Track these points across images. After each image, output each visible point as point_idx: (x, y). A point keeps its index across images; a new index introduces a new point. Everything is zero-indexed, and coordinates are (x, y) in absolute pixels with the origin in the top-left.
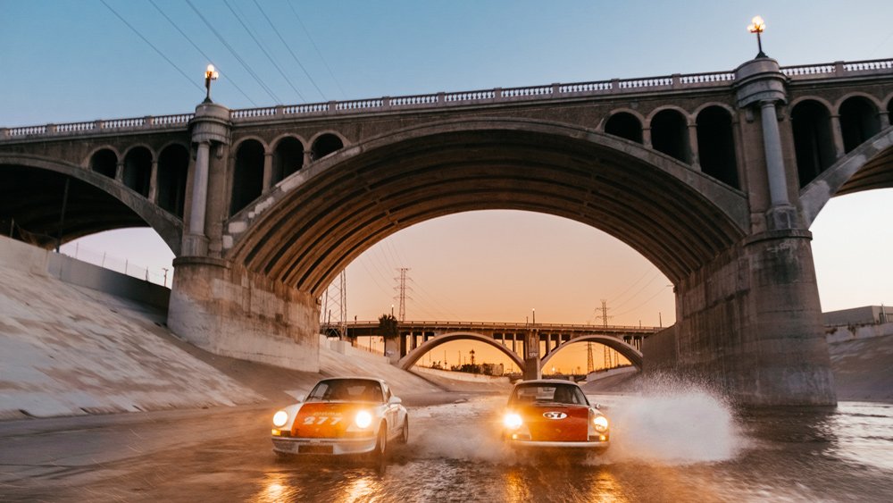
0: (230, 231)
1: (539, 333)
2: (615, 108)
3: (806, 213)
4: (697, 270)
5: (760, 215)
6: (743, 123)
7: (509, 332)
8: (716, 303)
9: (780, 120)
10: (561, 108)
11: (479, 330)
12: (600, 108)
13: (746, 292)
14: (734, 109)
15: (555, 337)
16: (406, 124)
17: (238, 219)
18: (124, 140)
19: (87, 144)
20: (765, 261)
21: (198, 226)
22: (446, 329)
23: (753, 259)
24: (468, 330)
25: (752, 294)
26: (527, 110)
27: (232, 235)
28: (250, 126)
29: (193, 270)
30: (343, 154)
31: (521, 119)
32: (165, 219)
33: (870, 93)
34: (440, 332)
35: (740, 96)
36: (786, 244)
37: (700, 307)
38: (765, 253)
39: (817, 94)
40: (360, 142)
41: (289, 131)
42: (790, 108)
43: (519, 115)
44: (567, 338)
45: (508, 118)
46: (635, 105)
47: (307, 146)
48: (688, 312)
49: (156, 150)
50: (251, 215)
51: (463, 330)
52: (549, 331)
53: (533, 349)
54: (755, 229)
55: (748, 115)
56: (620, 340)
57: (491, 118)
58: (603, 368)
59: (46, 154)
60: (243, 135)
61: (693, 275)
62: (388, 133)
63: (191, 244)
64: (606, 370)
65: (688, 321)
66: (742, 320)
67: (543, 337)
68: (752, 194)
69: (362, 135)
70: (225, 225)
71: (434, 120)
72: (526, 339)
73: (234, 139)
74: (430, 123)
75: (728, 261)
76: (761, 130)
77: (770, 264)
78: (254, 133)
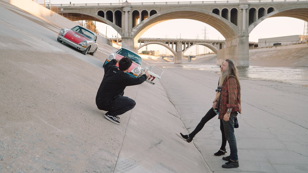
0: (133, 31)
1: (182, 42)
2: (215, 7)
3: (249, 31)
4: (230, 38)
5: (240, 31)
6: (240, 12)
7: (171, 42)
8: (232, 46)
9: (246, 12)
10: (204, 7)
11: (161, 41)
12: (212, 7)
13: (236, 46)
14: (238, 9)
15: (187, 43)
16: (171, 8)
17: (135, 28)
18: (106, 9)
19: (96, 9)
20: (240, 41)
21: (126, 30)
22: (149, 41)
23: (238, 40)
24: (157, 41)
25: (237, 47)
26: (197, 7)
27: (133, 32)
28: (136, 7)
29: (128, 40)
30: (157, 15)
31: (195, 9)
32: (118, 28)
33: (265, 7)
34: (146, 42)
35: (240, 6)
36: (244, 38)
37: (230, 46)
38: (240, 39)
39: (255, 6)
40: (161, 12)
41: (145, 9)
42: (249, 9)
43: (195, 8)
44: (192, 44)
45: (192, 8)
46: (219, 7)
47: (149, 13)
48: (228, 47)
49: (113, 11)
50: (137, 27)
51: (155, 41)
52: (186, 41)
53: (180, 48)
54: (239, 34)
55: (241, 11)
56: (211, 45)
57: (189, 8)
58: (203, 54)
59: (86, 11)
60: (134, 9)
61: (229, 38)
62: (167, 10)
63: (126, 34)
64: (205, 55)
65: (227, 48)
66: (236, 51)
67: (183, 43)
68: (239, 27)
69: (161, 11)
70: (132, 30)
71: (177, 8)
72: (177, 44)
73: (132, 10)
74: (176, 9)
75: (235, 38)
76: (243, 14)
77: (241, 41)
78: (137, 9)
